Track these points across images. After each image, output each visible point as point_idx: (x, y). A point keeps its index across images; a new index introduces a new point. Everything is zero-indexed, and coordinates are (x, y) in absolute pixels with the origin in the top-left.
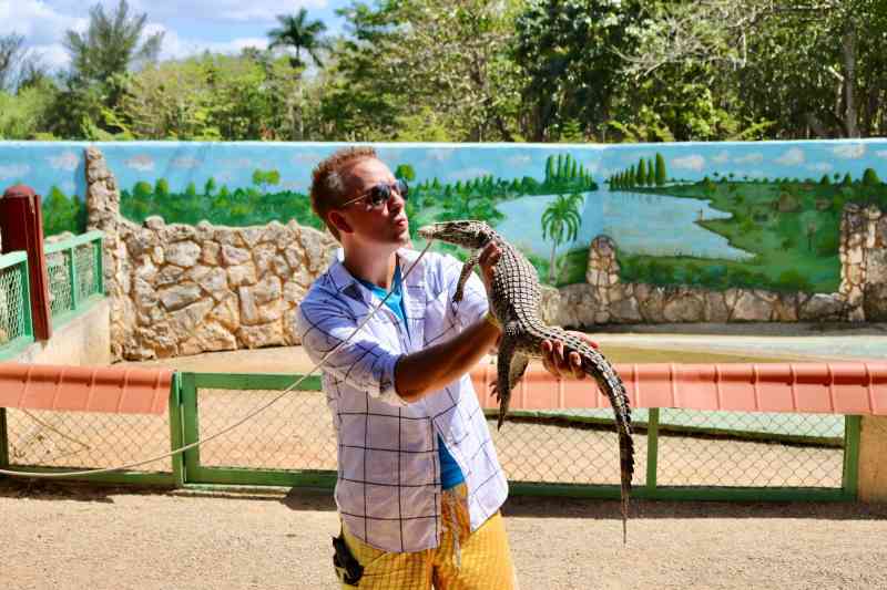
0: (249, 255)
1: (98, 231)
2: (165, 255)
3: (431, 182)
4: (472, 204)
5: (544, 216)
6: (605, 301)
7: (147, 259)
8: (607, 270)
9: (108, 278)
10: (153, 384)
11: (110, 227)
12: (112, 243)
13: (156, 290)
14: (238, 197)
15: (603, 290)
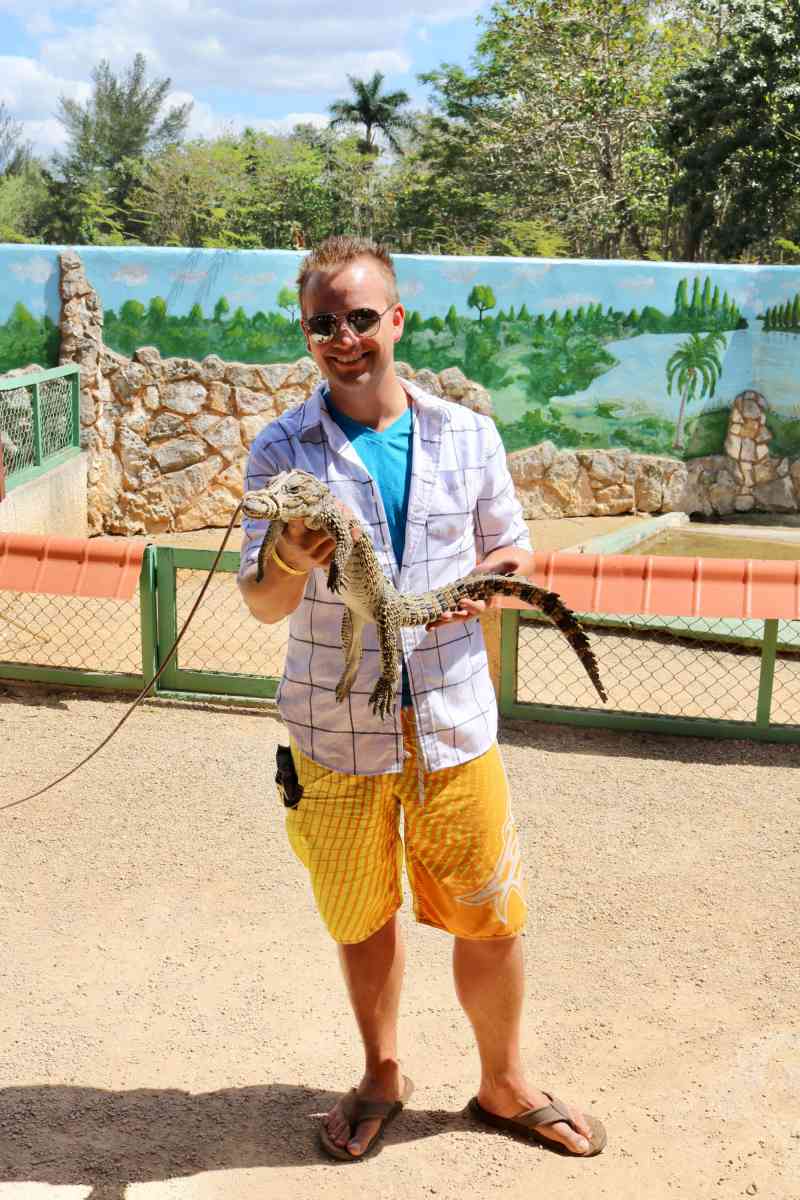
0: (270, 401)
1: (75, 364)
2: (160, 397)
3: (517, 312)
4: (572, 343)
5: (671, 361)
6: (749, 481)
7: (137, 402)
8: (753, 440)
9: (86, 426)
10: (121, 561)
11: (90, 359)
12: (92, 380)
13: (148, 444)
14: (257, 324)
15: (746, 466)
